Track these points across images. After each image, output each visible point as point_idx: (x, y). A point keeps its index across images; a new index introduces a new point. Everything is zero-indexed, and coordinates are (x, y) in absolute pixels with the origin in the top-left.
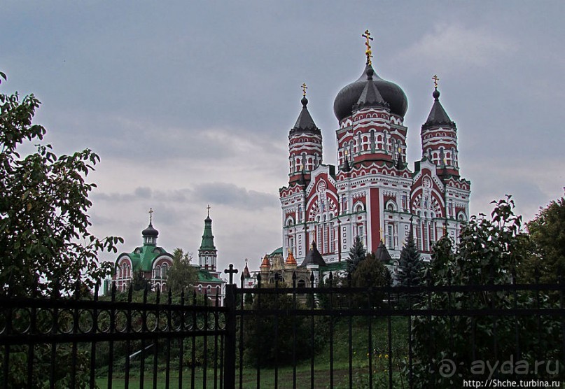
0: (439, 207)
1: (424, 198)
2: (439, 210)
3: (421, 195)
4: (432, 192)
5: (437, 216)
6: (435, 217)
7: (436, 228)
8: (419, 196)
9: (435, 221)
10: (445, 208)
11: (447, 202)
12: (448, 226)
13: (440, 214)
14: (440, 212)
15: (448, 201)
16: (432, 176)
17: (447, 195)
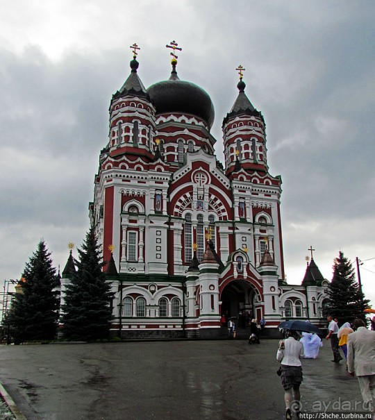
0: (223, 207)
1: (195, 197)
2: (223, 211)
3: (191, 194)
4: (210, 189)
5: (220, 218)
6: (217, 219)
7: (218, 234)
8: (188, 195)
9: (217, 225)
10: (233, 209)
11: (235, 200)
12: (236, 231)
13: (225, 217)
14: (225, 214)
15: (237, 200)
16: (211, 170)
17: (236, 192)
